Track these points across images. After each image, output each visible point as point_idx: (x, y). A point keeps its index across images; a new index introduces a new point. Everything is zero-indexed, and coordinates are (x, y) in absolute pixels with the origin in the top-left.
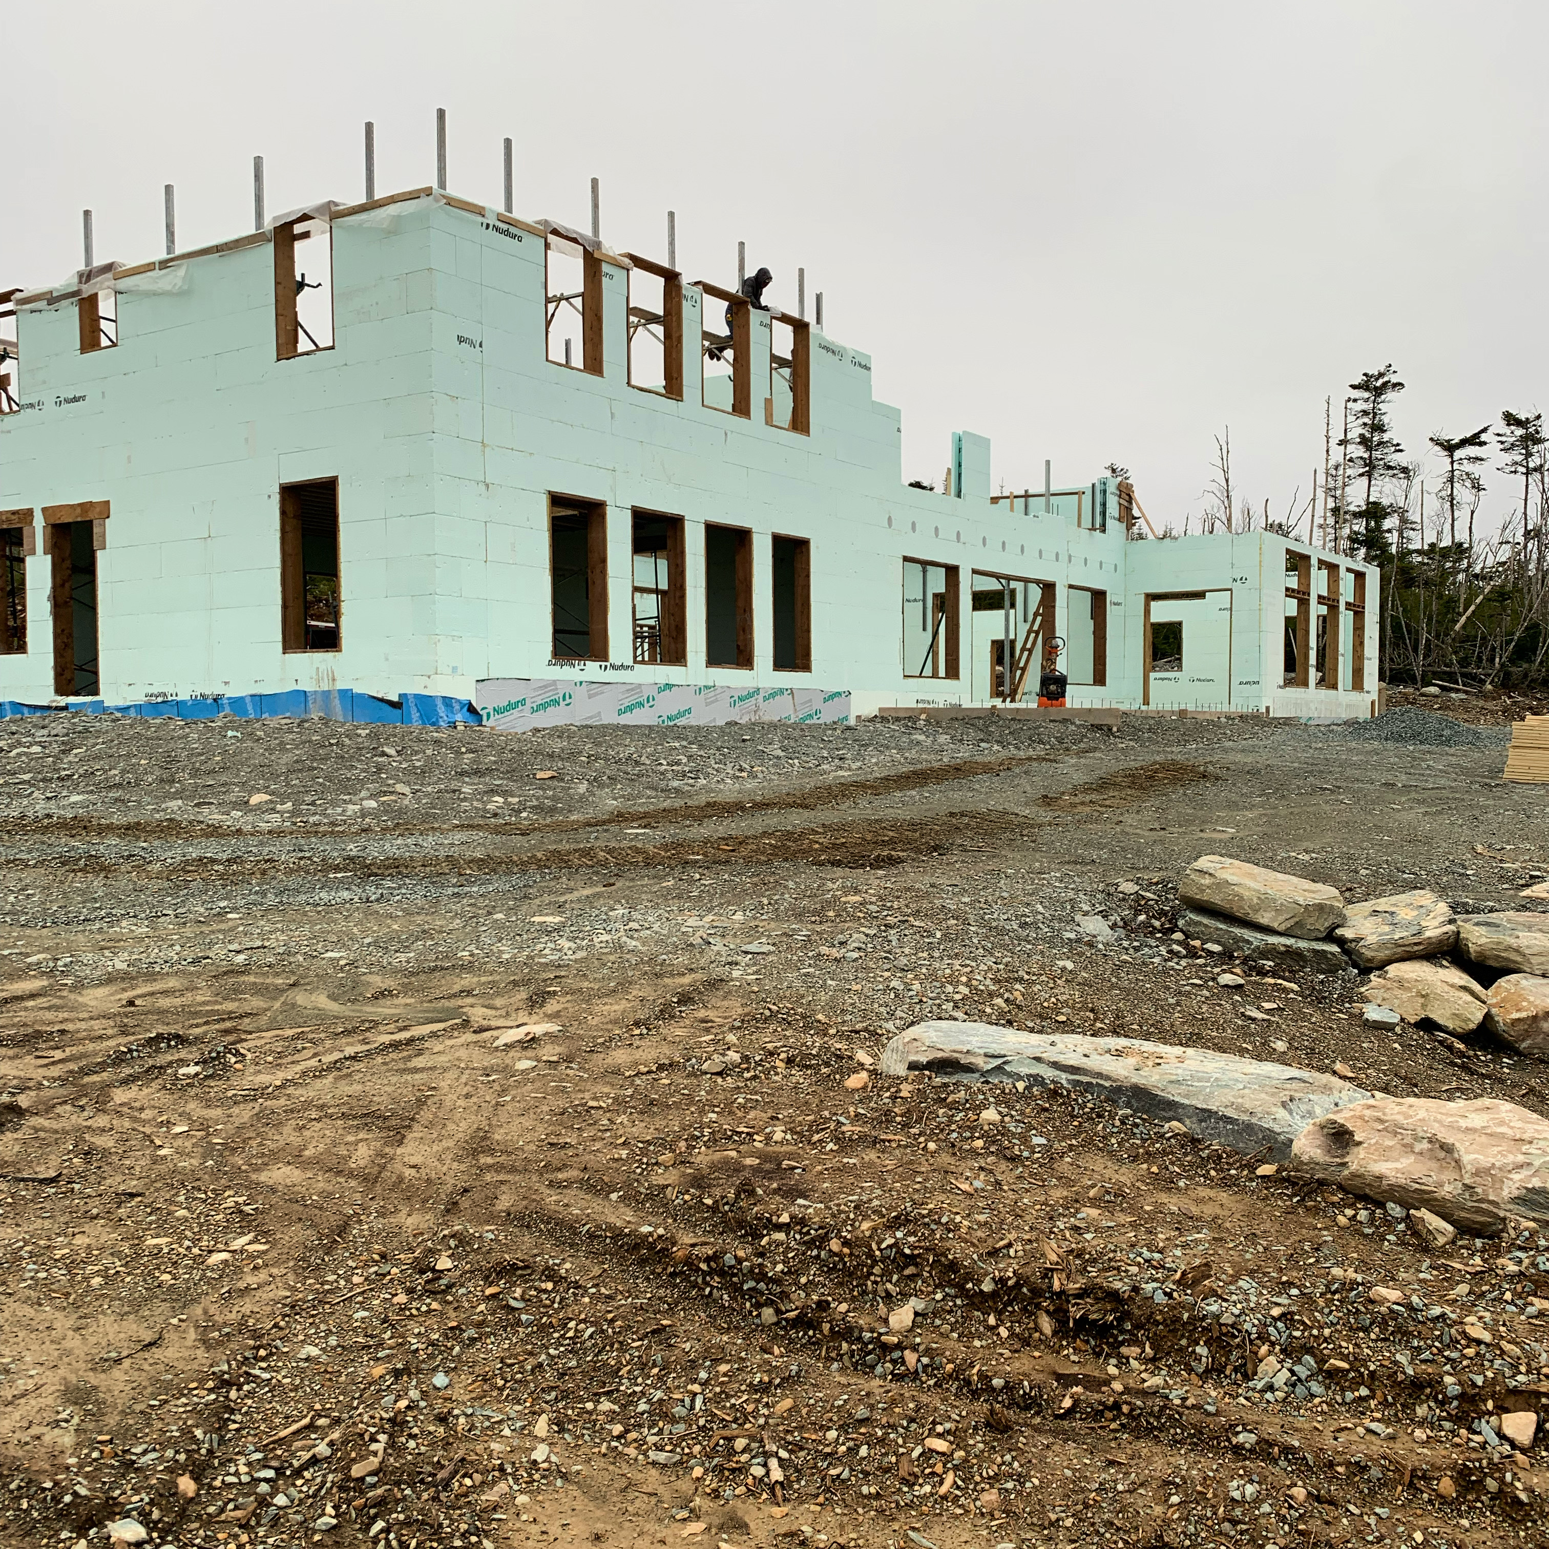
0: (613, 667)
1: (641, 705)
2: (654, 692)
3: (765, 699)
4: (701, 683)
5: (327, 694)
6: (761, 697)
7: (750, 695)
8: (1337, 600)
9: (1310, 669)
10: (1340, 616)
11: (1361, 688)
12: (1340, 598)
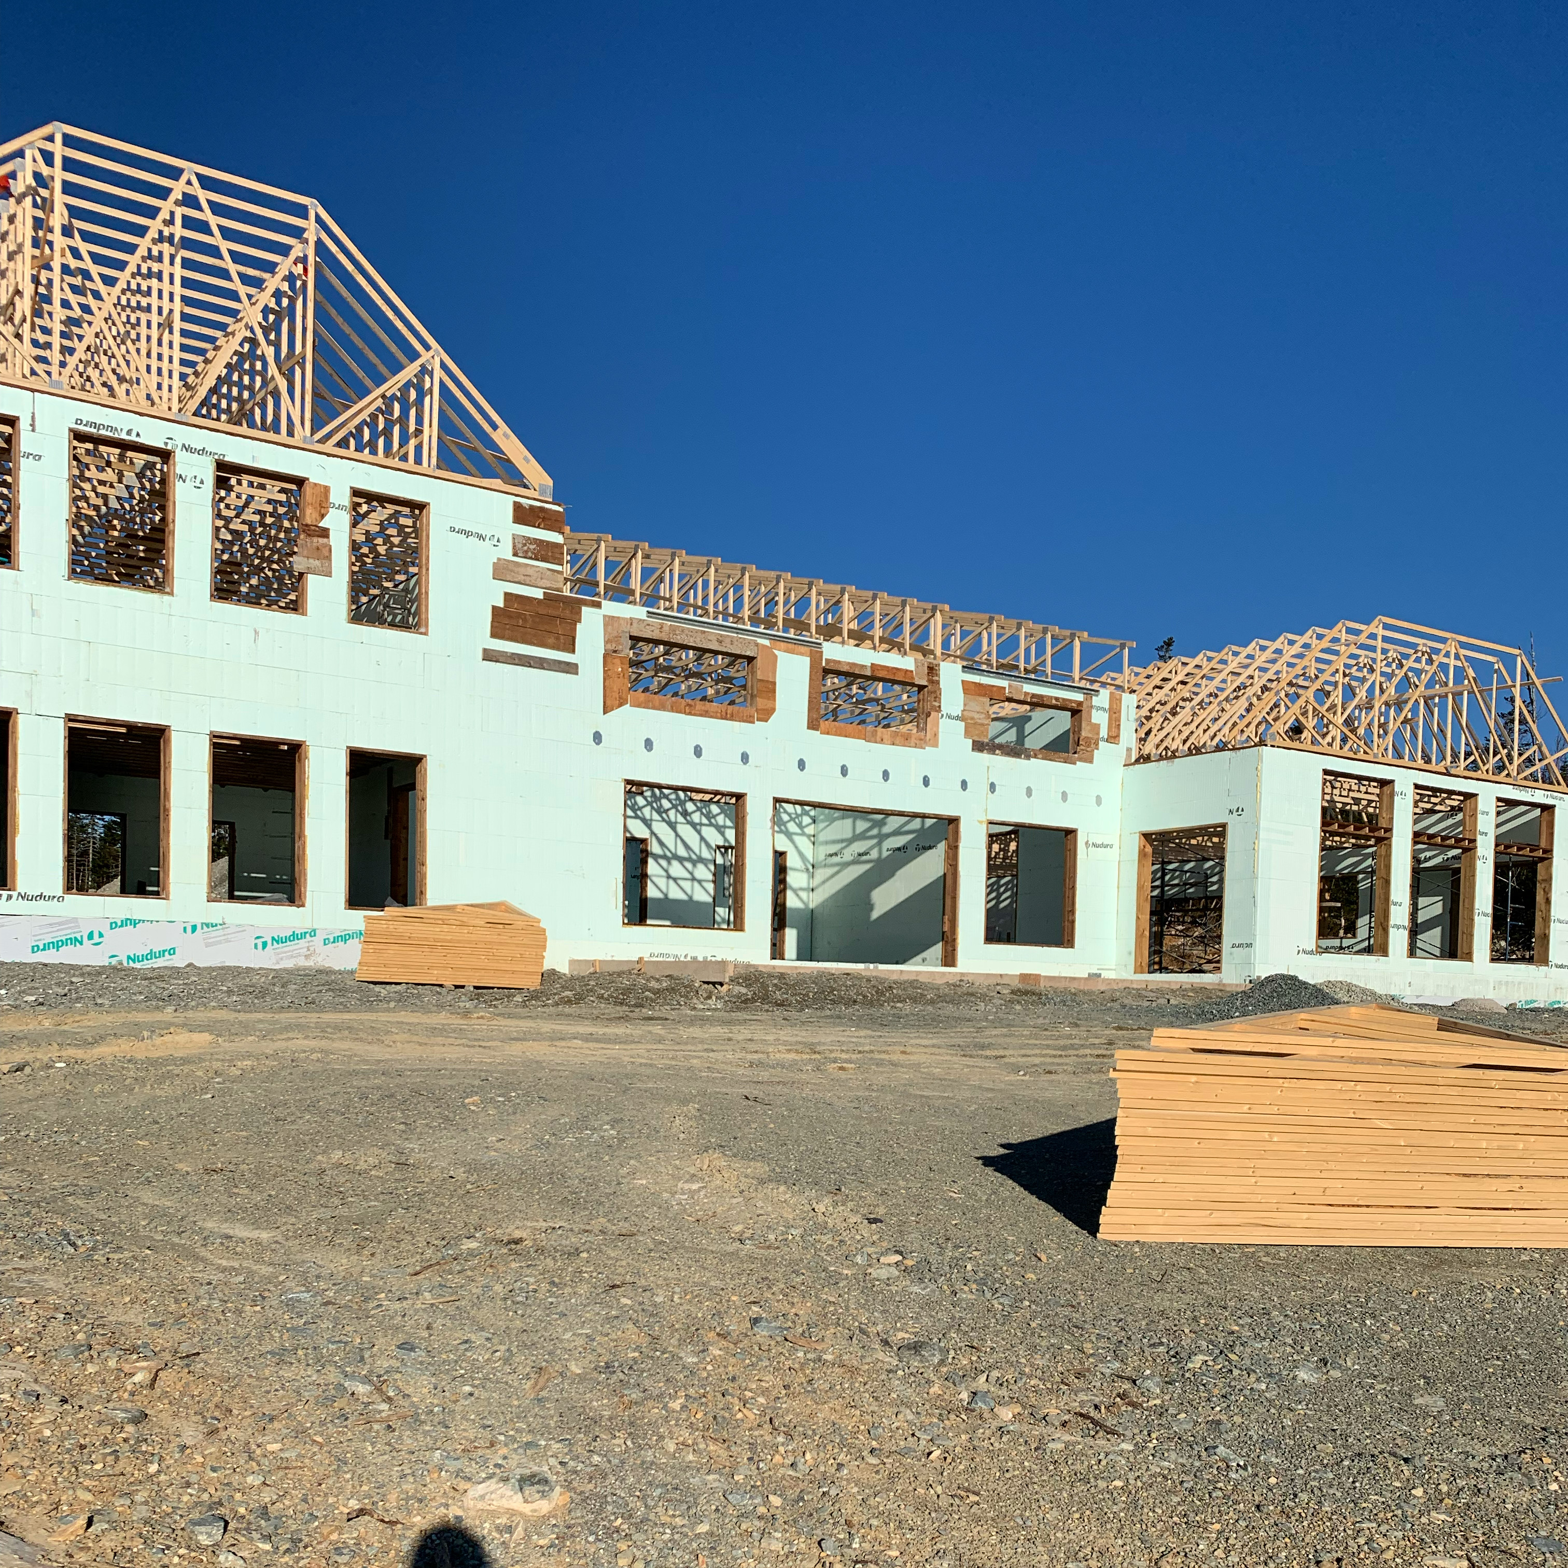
0: (24, 897)
8: (1474, 841)
9: (1392, 932)
10: (1479, 864)
11: (1545, 961)
12: (1479, 838)
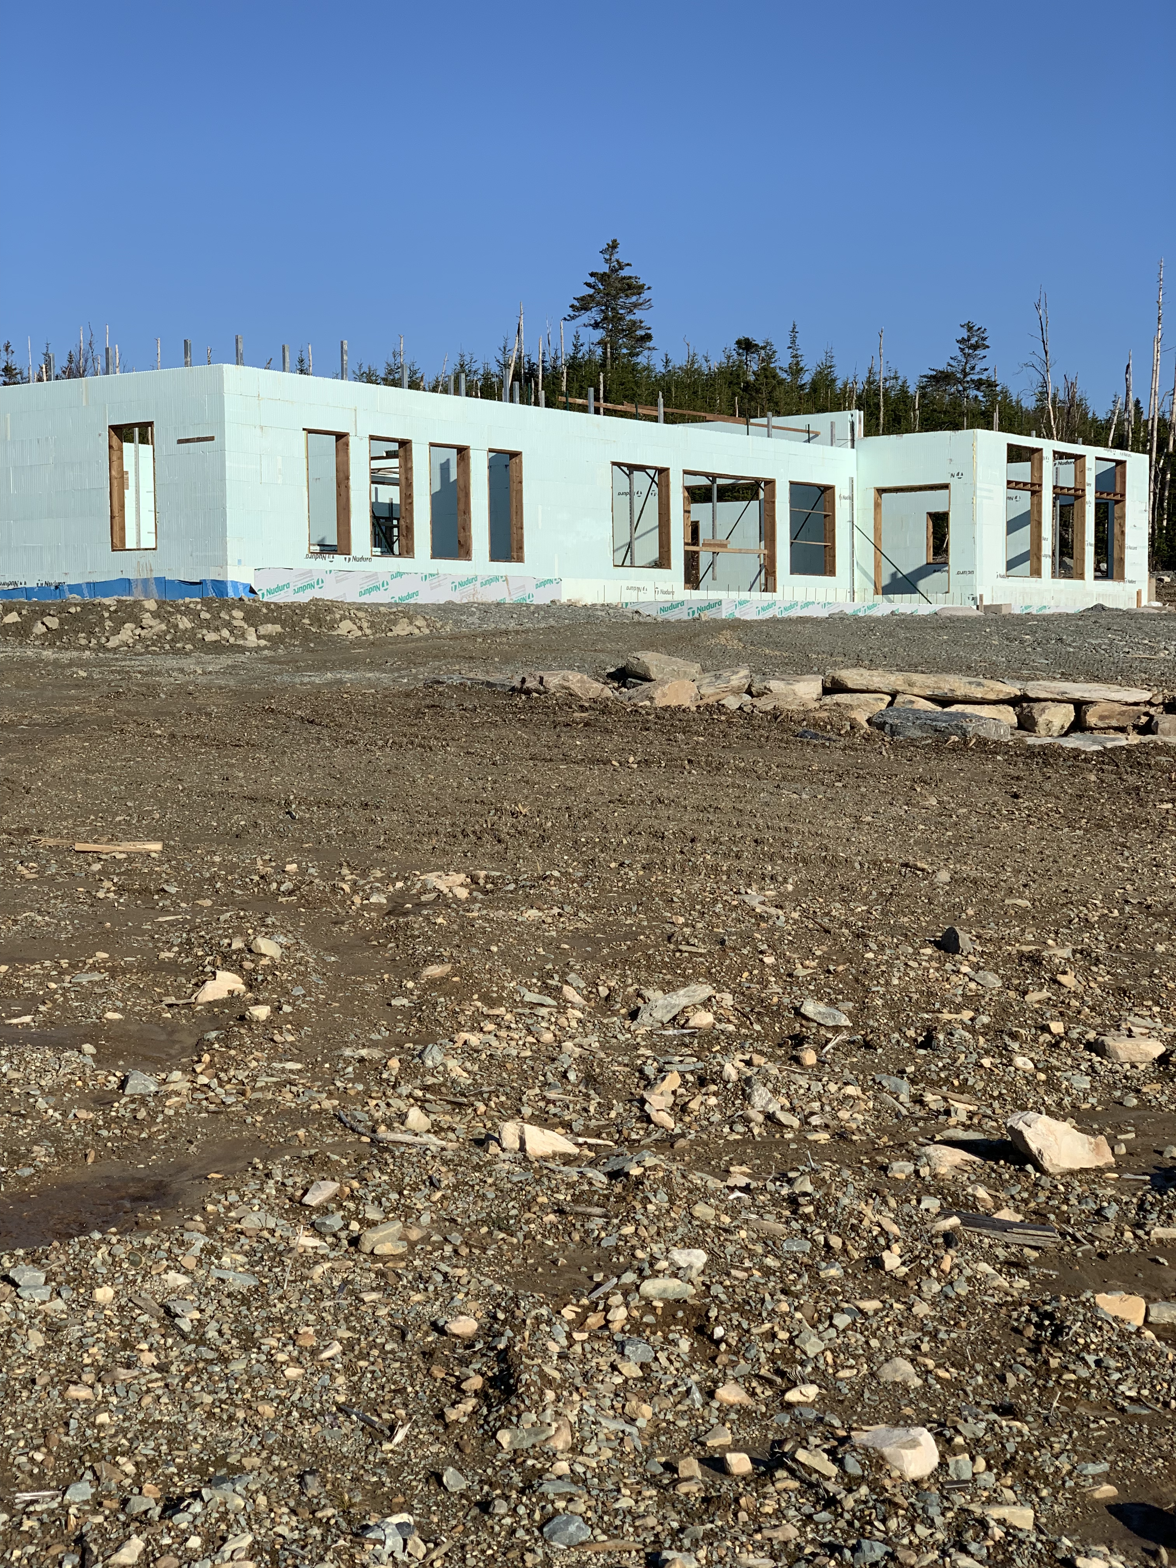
0: (355, 559)
1: (378, 588)
2: (388, 579)
3: (482, 584)
4: (426, 572)
5: (145, 581)
6: (478, 583)
7: (469, 581)
8: (1083, 490)
9: (1043, 559)
10: (1087, 506)
11: (1121, 578)
12: (1087, 488)
